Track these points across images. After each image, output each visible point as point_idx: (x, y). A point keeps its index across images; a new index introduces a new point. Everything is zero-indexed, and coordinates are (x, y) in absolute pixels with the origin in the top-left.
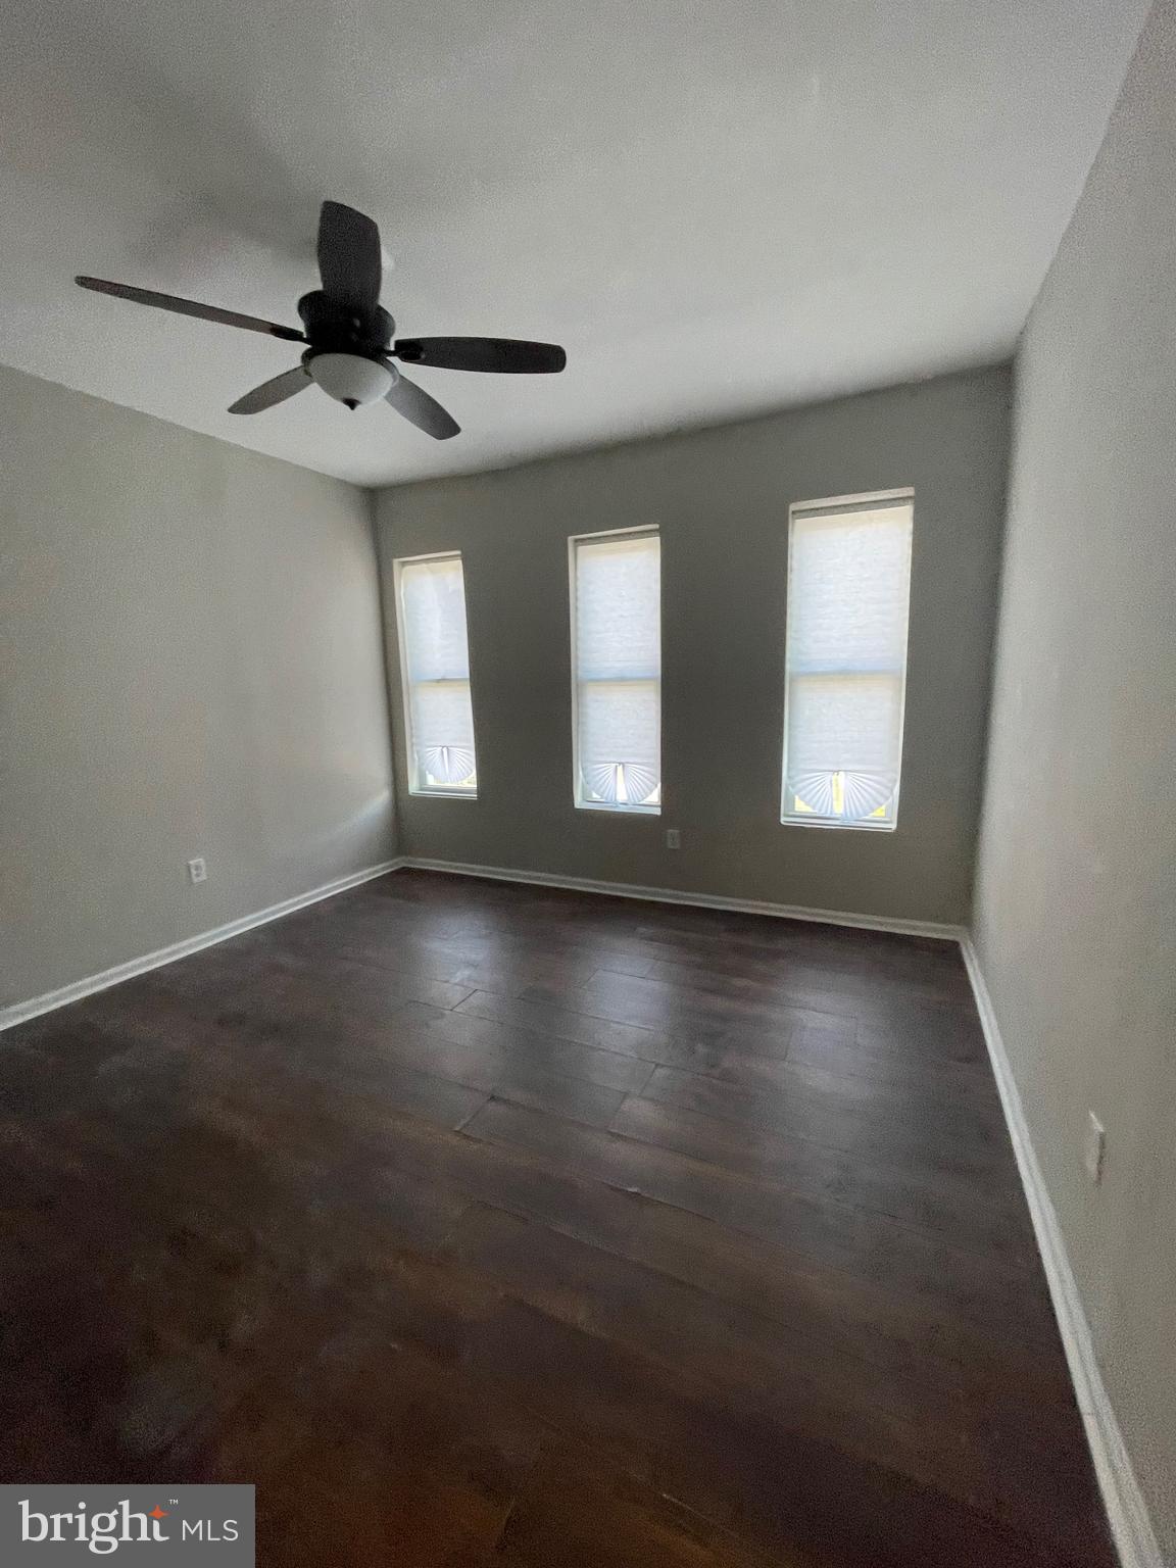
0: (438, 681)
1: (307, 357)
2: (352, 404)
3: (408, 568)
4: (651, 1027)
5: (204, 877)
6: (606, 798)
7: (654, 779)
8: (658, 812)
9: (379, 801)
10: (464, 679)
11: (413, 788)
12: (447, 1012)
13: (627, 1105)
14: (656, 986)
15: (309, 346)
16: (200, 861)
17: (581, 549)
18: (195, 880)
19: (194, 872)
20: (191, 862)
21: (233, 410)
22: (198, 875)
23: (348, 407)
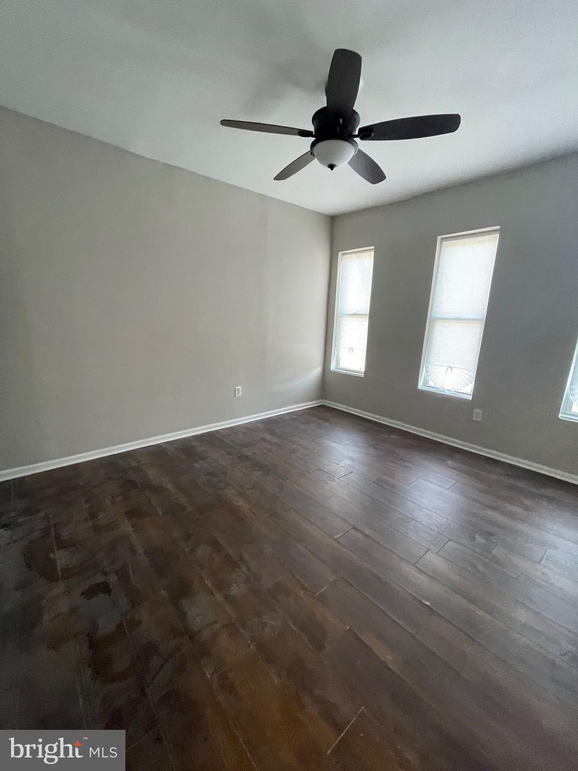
0: (352, 315)
1: (313, 145)
2: (332, 167)
3: (345, 256)
4: (449, 518)
5: (240, 395)
6: (438, 386)
7: (471, 379)
8: (470, 398)
9: (317, 371)
10: (366, 315)
11: (333, 367)
12: (336, 479)
13: (429, 556)
14: (455, 496)
15: (315, 139)
16: (240, 387)
17: (444, 243)
18: (237, 395)
19: (237, 392)
20: (236, 388)
21: (277, 178)
22: (238, 394)
23: (330, 169)
